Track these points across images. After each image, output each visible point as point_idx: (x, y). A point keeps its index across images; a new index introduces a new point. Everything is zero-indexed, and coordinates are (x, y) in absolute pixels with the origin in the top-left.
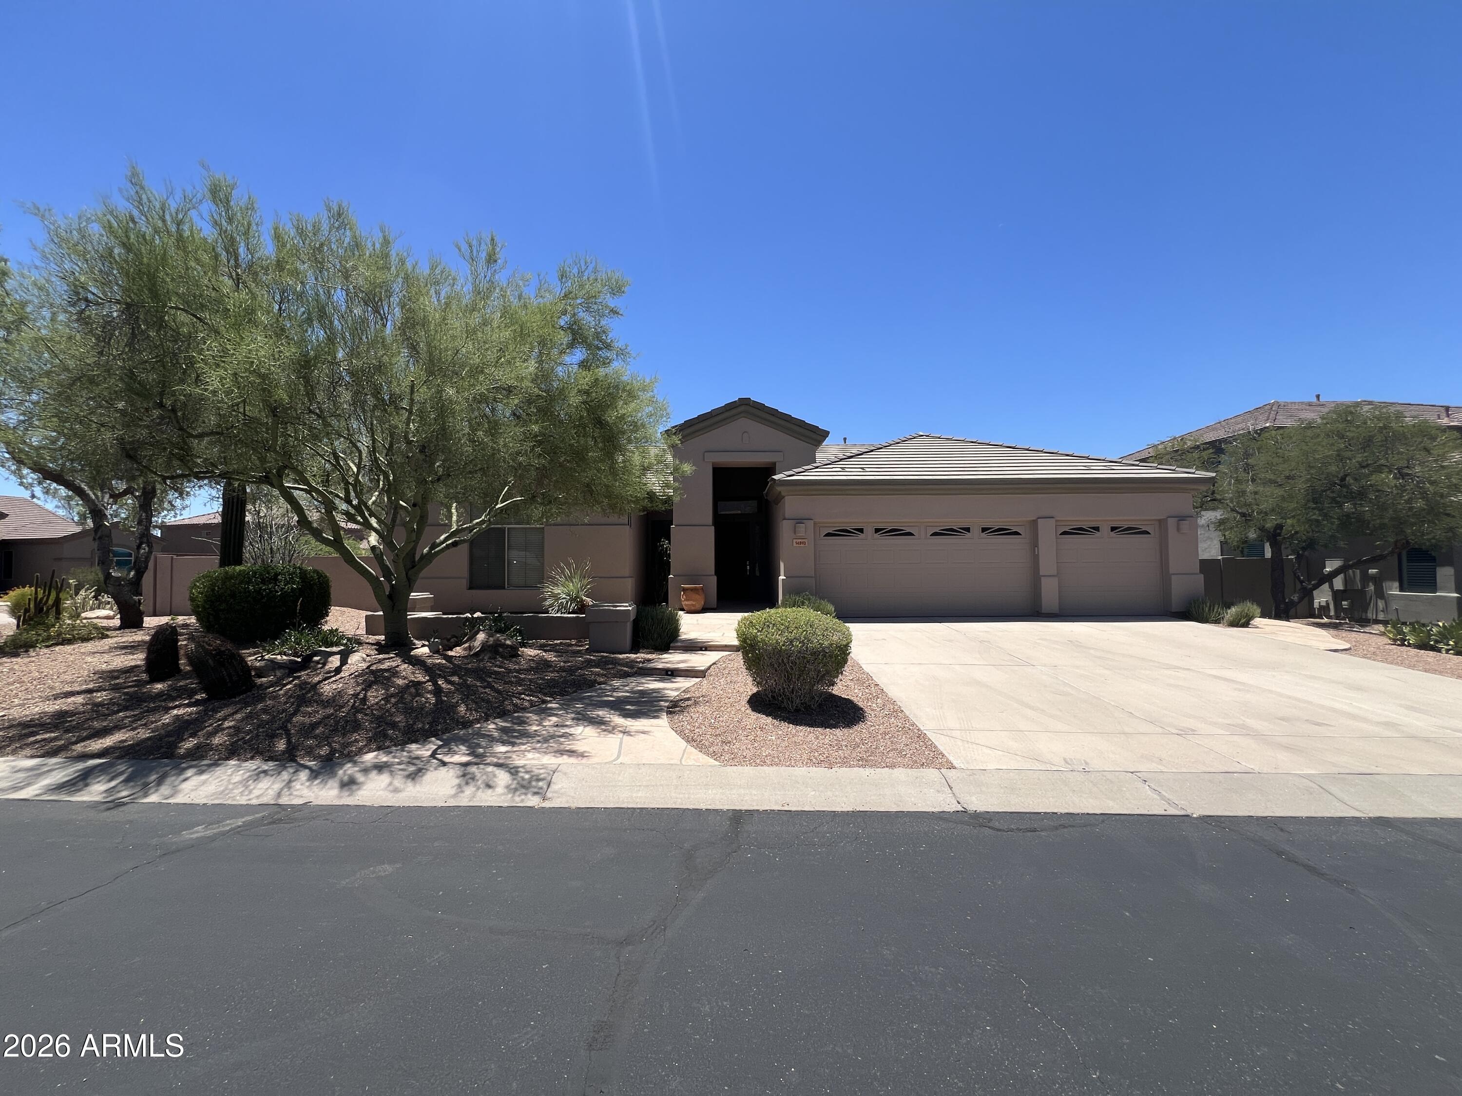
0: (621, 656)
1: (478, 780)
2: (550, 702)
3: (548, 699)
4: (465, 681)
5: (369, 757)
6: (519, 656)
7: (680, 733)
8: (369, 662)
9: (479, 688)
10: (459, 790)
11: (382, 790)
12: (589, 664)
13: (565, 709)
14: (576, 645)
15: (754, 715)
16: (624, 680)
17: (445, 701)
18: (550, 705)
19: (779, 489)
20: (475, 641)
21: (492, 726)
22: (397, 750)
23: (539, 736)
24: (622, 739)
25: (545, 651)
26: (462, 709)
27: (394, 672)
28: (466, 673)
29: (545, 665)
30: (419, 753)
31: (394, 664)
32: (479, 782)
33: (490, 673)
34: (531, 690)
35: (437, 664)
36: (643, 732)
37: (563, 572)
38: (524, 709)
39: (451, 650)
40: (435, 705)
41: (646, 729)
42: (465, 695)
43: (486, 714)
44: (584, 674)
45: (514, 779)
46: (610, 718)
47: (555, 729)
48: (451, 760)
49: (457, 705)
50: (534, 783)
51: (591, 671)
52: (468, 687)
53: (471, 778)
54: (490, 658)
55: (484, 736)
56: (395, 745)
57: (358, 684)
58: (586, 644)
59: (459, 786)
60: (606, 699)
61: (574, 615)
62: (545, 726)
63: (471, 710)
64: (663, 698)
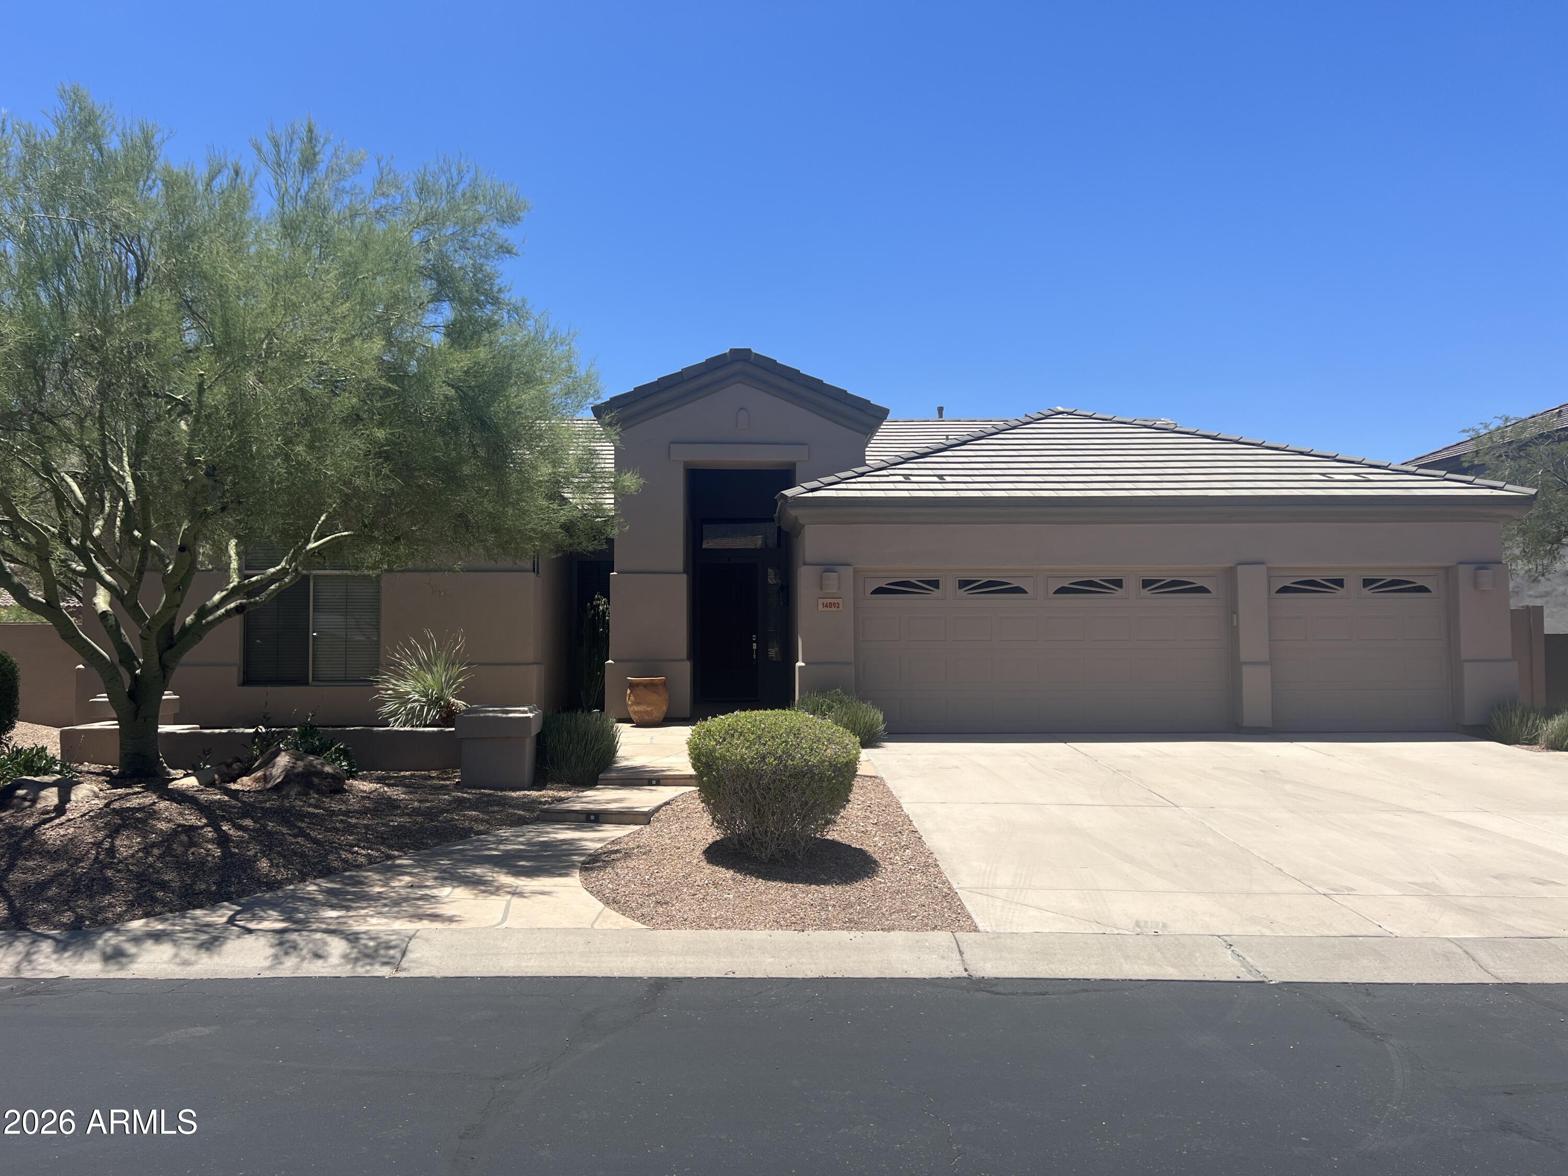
0: (514, 794)
1: (301, 950)
2: (399, 857)
3: (396, 853)
4: (264, 826)
5: (137, 925)
6: (346, 791)
7: (598, 893)
8: (105, 798)
9: (287, 836)
10: (277, 961)
11: (165, 962)
12: (460, 804)
13: (423, 867)
14: (438, 778)
15: (708, 869)
16: (517, 829)
17: (237, 854)
18: (399, 862)
19: (793, 512)
20: (273, 767)
21: (312, 888)
22: (175, 917)
23: (385, 899)
24: (509, 903)
25: (388, 785)
26: (264, 864)
27: (150, 813)
28: (263, 815)
29: (388, 806)
30: (208, 919)
31: (148, 801)
32: (304, 952)
33: (302, 816)
34: (367, 840)
35: (216, 801)
36: (543, 893)
37: (415, 655)
38: (359, 867)
39: (234, 781)
40: (223, 857)
41: (546, 889)
42: (265, 846)
43: (301, 872)
44: (453, 819)
45: (353, 947)
46: (493, 877)
47: (409, 890)
48: (260, 926)
49: (255, 857)
50: (382, 952)
51: (464, 815)
52: (270, 834)
53: (290, 947)
54: (299, 794)
55: (302, 899)
56: (171, 911)
57: (98, 829)
58: (455, 777)
59: (276, 956)
60: (487, 853)
61: (435, 729)
62: (394, 887)
63: (277, 866)
64: (579, 851)
